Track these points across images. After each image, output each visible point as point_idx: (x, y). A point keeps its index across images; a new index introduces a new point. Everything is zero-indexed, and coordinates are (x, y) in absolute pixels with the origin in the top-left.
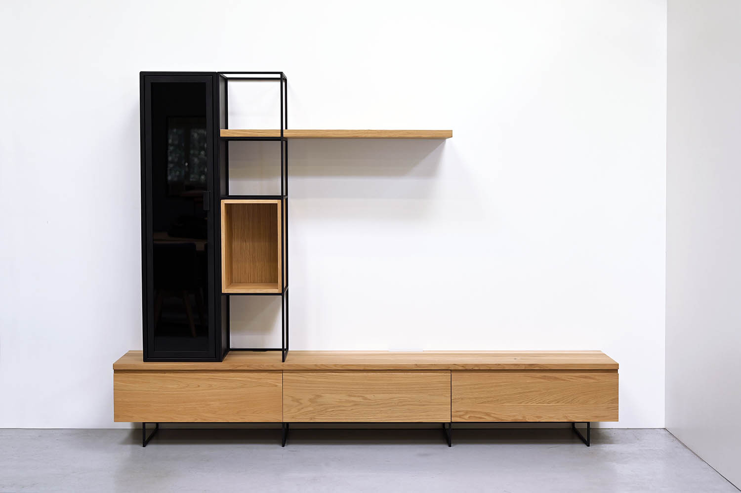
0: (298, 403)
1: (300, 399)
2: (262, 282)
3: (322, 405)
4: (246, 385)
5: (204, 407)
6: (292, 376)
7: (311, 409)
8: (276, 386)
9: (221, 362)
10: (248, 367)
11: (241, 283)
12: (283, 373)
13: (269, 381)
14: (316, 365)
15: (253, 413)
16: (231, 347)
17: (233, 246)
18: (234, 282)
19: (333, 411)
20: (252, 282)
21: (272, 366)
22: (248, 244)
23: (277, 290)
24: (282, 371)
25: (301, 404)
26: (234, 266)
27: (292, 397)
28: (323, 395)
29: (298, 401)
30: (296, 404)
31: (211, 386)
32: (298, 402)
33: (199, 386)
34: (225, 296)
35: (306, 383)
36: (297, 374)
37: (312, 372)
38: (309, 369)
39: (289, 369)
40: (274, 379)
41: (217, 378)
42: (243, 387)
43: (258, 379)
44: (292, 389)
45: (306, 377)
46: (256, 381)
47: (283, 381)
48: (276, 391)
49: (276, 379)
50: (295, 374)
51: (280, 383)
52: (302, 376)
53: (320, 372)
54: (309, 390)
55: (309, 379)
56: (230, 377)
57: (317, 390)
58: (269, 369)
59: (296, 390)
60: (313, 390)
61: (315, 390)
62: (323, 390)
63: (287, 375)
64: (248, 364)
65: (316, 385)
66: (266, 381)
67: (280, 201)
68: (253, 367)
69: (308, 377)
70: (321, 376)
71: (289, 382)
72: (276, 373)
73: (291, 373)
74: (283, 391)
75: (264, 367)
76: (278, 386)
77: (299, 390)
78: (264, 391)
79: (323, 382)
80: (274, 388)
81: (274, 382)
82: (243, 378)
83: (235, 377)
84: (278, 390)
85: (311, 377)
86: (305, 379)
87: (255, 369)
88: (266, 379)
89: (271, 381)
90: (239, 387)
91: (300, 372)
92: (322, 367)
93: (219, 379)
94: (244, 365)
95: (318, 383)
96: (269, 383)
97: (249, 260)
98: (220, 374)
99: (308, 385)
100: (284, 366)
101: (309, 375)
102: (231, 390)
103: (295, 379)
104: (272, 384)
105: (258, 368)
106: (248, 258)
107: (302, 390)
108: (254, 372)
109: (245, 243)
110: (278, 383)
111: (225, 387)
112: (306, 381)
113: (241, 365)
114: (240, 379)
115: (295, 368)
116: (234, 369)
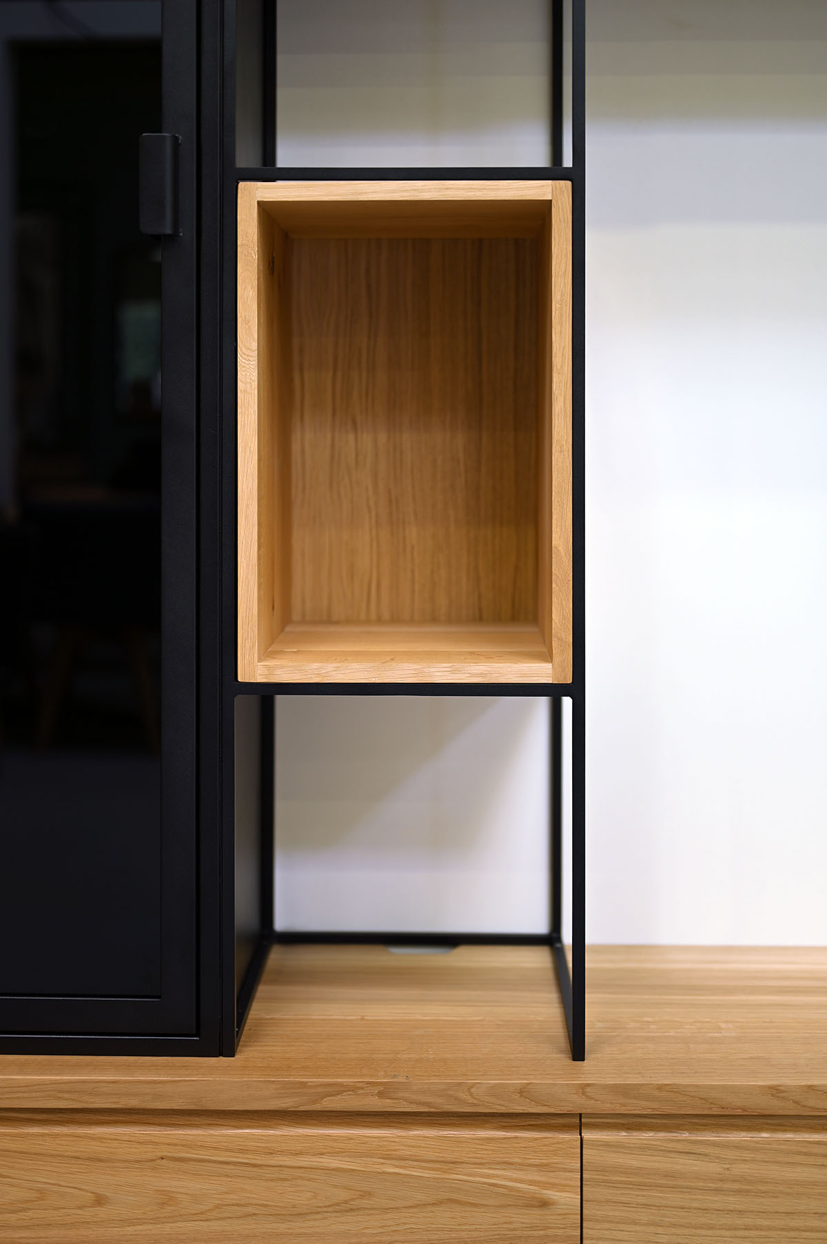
2: (434, 620)
4: (368, 1194)
6: (645, 1148)
8: (544, 1204)
9: (232, 1054)
10: (381, 1095)
11: (330, 621)
12: (580, 1128)
14: (775, 1091)
16: (281, 923)
17: (296, 448)
18: (296, 617)
20: (386, 615)
21: (523, 1092)
22: (367, 439)
23: (547, 667)
24: (578, 1122)
26: (301, 541)
31: (168, 1199)
33: (100, 1201)
34: (254, 700)
35: (717, 1191)
36: (662, 1135)
37: (749, 1129)
38: (739, 1112)
39: (623, 1110)
40: (530, 1165)
41: (203, 1155)
42: (352, 1210)
43: (438, 1166)
44: (634, 1223)
45: (718, 1158)
46: (426, 1174)
47: (584, 1176)
48: (542, 1233)
49: (541, 1167)
50: (652, 1134)
51: (562, 1187)
52: (695, 1149)
53: (796, 1128)
54: (735, 1229)
55: (739, 1169)
56: (282, 1152)
57: (782, 1229)
58: (503, 1110)
59: (660, 1230)
60: (761, 1230)
61: (770, 1228)
62: (812, 1230)
63: (607, 1145)
64: (381, 1083)
65: (775, 1200)
66: (488, 1176)
67: (566, 185)
68: (414, 1097)
69: (731, 1154)
70: (806, 1154)
71: (621, 1182)
72: (540, 1131)
73: (628, 1128)
74: (584, 1236)
75: (476, 1102)
76: (553, 1204)
77: (674, 1230)
78: (475, 1234)
79: (815, 1184)
80: (534, 1216)
81: (532, 1183)
82: (350, 1157)
83: (307, 1153)
84: (550, 1232)
85: (747, 1155)
86: (714, 1168)
87: (426, 1110)
88: (482, 1164)
89: (515, 1176)
90: (330, 1209)
91: (678, 1128)
92: (811, 1102)
93: (215, 1162)
94: (360, 1085)
95: (789, 1190)
96: (501, 1190)
97: (373, 514)
98: (224, 1136)
99: (733, 1202)
100: (588, 1089)
101: (737, 1147)
102: (283, 1226)
103: (657, 1165)
104: (518, 1190)
105: (440, 1100)
106: (369, 507)
107: (696, 1228)
108: (411, 1123)
109: (351, 437)
110: (553, 1186)
111: (250, 1210)
112: (722, 1180)
113: (341, 1085)
114: (334, 1163)
115: (655, 1105)
116: (301, 1108)
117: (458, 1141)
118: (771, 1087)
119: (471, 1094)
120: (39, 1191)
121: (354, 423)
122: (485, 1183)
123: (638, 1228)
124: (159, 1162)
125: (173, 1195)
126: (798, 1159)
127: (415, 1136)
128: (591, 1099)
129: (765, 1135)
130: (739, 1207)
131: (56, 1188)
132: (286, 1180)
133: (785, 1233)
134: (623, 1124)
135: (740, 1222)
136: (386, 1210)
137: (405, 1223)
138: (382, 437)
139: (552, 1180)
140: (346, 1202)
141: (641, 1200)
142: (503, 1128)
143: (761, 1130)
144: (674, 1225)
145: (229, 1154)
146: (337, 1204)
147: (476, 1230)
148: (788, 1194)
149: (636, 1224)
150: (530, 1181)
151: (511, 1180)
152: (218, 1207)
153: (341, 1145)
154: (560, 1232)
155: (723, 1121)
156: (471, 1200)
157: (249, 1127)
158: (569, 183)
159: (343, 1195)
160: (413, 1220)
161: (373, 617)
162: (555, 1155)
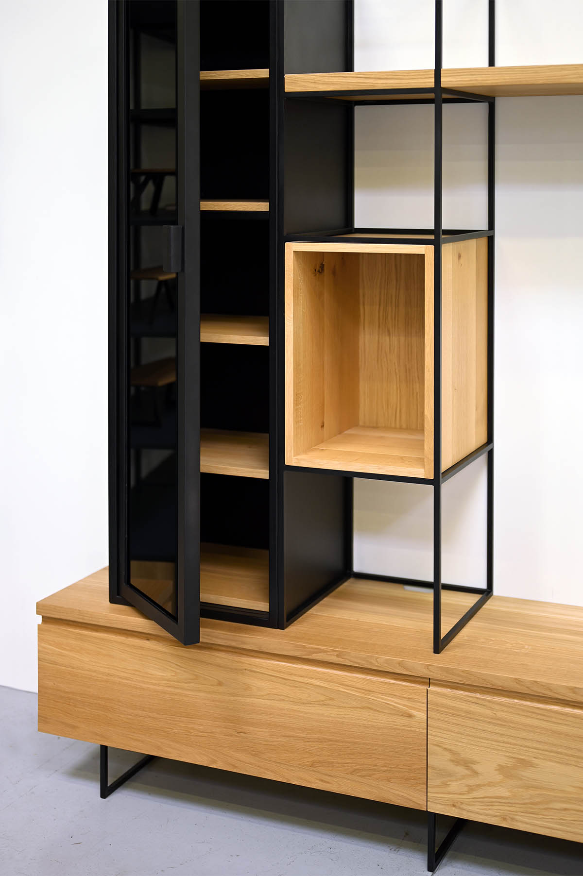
0: (468, 772)
1: (474, 762)
3: (537, 788)
4: (332, 699)
5: (231, 736)
6: (454, 698)
7: (503, 792)
8: (410, 716)
9: (284, 628)
10: (338, 656)
12: (428, 685)
13: (393, 701)
14: (518, 681)
15: (351, 773)
16: (355, 569)
19: (565, 809)
21: (401, 663)
23: (423, 470)
24: (429, 682)
25: (476, 773)
27: (450, 751)
28: (536, 761)
29: (467, 764)
30: (461, 770)
31: (248, 687)
32: (468, 767)
34: (291, 474)
35: (490, 723)
36: (467, 693)
37: (509, 697)
38: (500, 688)
39: (446, 679)
40: (404, 697)
41: (263, 671)
42: (325, 705)
43: (363, 691)
44: (451, 731)
45: (490, 708)
46: (357, 694)
47: (428, 706)
48: (409, 729)
49: (409, 699)
50: (462, 692)
51: (419, 710)
52: (479, 702)
53: (532, 700)
54: (498, 742)
55: (500, 714)
56: (295, 675)
57: (521, 746)
58: (392, 671)
59: (463, 737)
60: (511, 745)
61: (515, 744)
62: (536, 748)
63: (438, 694)
64: (338, 651)
65: (518, 732)
66: (385, 700)
67: (431, 248)
68: (352, 659)
69: (497, 707)
70: (533, 713)
71: (445, 712)
72: (411, 683)
73: (452, 688)
74: (428, 733)
75: (379, 665)
76: (414, 716)
77: (470, 738)
78: (379, 724)
79: (537, 727)
80: (405, 721)
81: (404, 705)
82: (325, 681)
83: (306, 677)
84: (412, 729)
85: (505, 709)
86: (488, 712)
87: (357, 666)
88: (383, 694)
89: (397, 701)
90: (315, 703)
91: (475, 691)
92: (535, 689)
93: (268, 675)
94: (329, 650)
95: (524, 728)
96: (391, 707)
97: (398, 376)
98: (272, 664)
99: (497, 729)
100: (430, 667)
101: (500, 704)
102: (296, 707)
103: (462, 707)
104: (398, 708)
105: (364, 662)
106: (396, 373)
107: (480, 738)
108: (354, 671)
109: (387, 338)
110: (414, 709)
111: (282, 698)
112: (492, 718)
113: (320, 649)
114: (318, 683)
115: (460, 679)
116: (304, 657)
117: (372, 681)
118: (516, 679)
119: (377, 662)
120: (196, 675)
121: (389, 331)
122: (384, 702)
123: (452, 734)
124: (244, 671)
125: (251, 686)
126: (529, 714)
127: (355, 677)
128: (431, 671)
129: (516, 701)
130: (501, 732)
131: (203, 675)
132: (297, 687)
133: (522, 748)
134: (449, 686)
135: (500, 739)
136: (340, 707)
137: (348, 714)
138: (402, 339)
139: (414, 706)
140: (323, 701)
141: (455, 721)
142: (395, 679)
143: (514, 698)
144: (469, 735)
145: (273, 672)
146: (319, 701)
147: (379, 723)
148: (524, 730)
149: (452, 732)
150: (405, 705)
151: (395, 703)
152: (268, 694)
153: (321, 676)
154: (417, 730)
155: (496, 692)
156: (378, 709)
157: (284, 662)
158: (433, 246)
159: (322, 698)
160: (352, 714)
161: (398, 426)
162: (415, 694)
